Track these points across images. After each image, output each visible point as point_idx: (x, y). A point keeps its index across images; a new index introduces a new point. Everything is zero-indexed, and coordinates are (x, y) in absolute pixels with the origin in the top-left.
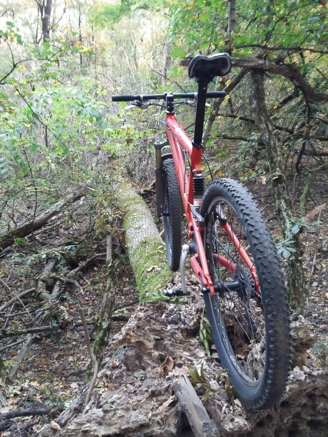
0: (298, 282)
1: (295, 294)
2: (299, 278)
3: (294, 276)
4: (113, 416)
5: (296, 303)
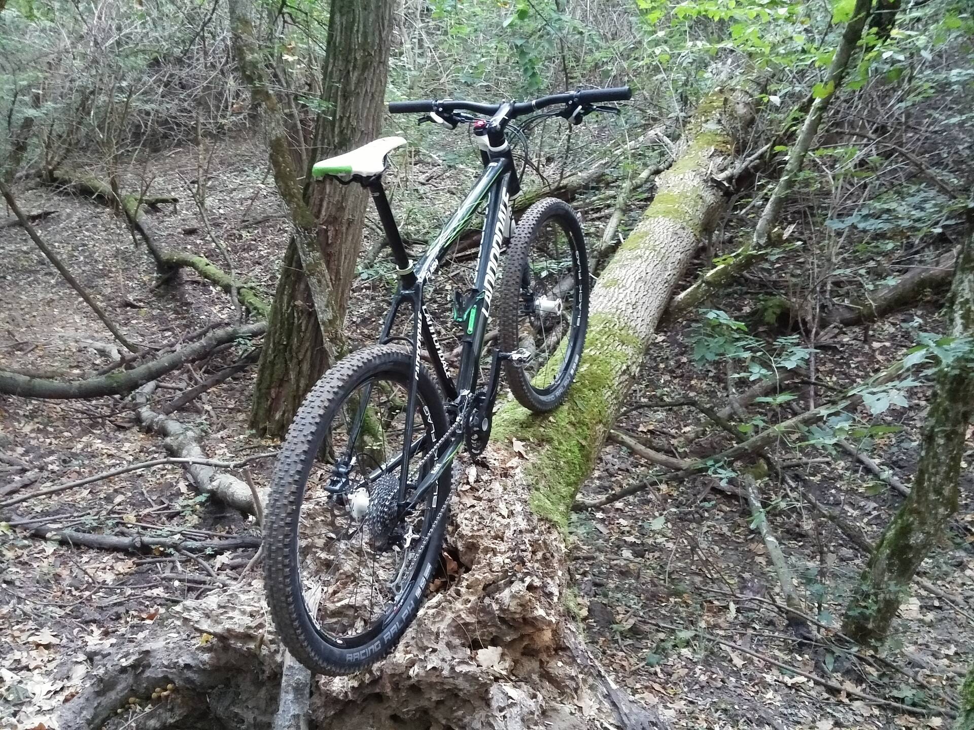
0: (929, 479)
1: (918, 502)
2: (934, 471)
3: (926, 462)
4: (222, 614)
5: (916, 523)
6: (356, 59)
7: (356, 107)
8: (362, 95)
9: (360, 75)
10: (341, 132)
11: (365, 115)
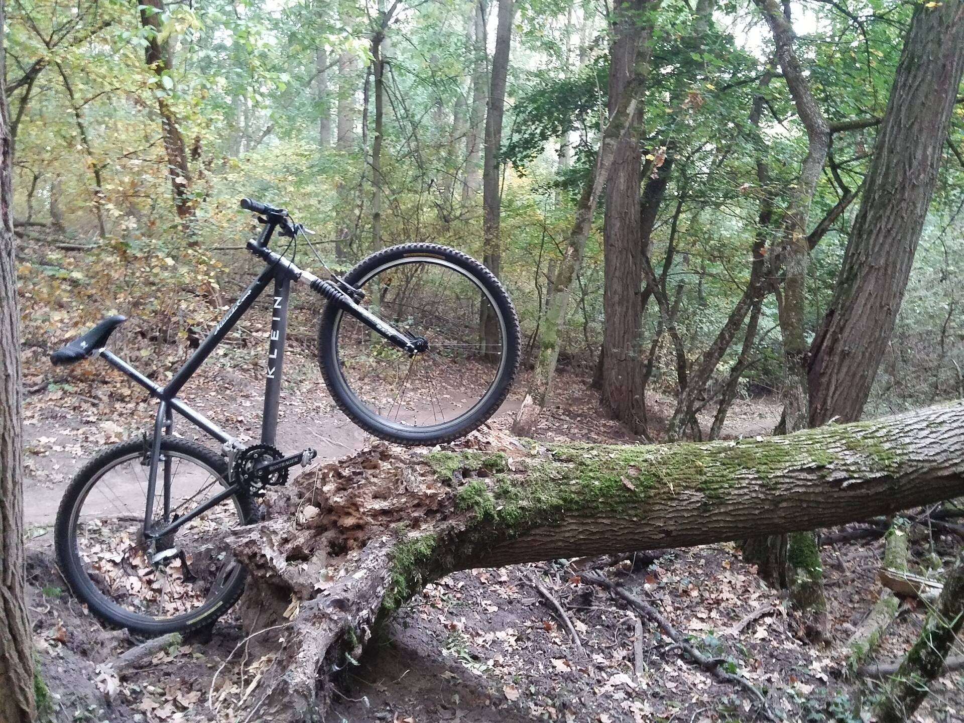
6: (874, 199)
7: (868, 244)
8: (875, 232)
9: (875, 214)
10: (851, 268)
11: (876, 250)
